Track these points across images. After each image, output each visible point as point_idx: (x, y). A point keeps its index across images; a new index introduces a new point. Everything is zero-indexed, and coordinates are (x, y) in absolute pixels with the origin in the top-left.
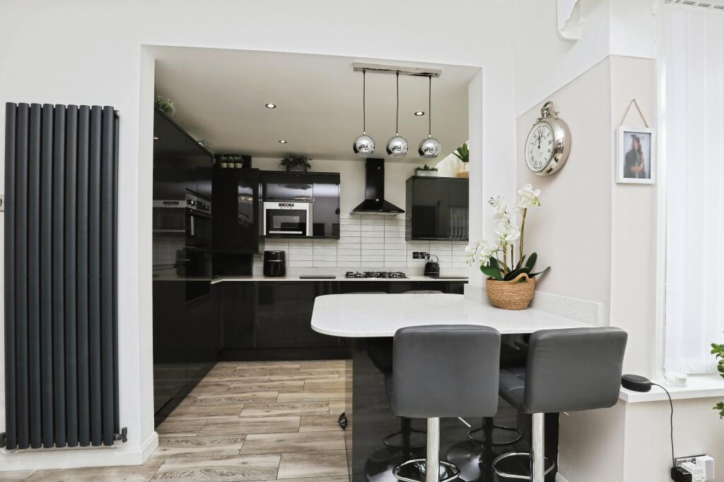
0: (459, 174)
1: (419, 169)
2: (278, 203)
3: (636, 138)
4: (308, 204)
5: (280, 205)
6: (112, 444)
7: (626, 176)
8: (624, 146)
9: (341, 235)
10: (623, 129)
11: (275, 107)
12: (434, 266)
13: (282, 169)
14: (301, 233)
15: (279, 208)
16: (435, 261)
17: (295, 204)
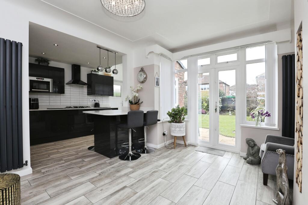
0: (105, 74)
1: (93, 71)
2: (36, 78)
3: (157, 79)
4: (50, 79)
5: (37, 78)
6: (23, 167)
7: (156, 85)
8: (156, 81)
9: (65, 92)
10: (156, 77)
11: (58, 45)
12: (98, 104)
13: (37, 63)
14: (48, 91)
15: (37, 80)
16: (98, 102)
17: (45, 79)
